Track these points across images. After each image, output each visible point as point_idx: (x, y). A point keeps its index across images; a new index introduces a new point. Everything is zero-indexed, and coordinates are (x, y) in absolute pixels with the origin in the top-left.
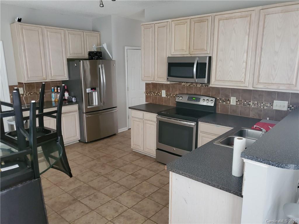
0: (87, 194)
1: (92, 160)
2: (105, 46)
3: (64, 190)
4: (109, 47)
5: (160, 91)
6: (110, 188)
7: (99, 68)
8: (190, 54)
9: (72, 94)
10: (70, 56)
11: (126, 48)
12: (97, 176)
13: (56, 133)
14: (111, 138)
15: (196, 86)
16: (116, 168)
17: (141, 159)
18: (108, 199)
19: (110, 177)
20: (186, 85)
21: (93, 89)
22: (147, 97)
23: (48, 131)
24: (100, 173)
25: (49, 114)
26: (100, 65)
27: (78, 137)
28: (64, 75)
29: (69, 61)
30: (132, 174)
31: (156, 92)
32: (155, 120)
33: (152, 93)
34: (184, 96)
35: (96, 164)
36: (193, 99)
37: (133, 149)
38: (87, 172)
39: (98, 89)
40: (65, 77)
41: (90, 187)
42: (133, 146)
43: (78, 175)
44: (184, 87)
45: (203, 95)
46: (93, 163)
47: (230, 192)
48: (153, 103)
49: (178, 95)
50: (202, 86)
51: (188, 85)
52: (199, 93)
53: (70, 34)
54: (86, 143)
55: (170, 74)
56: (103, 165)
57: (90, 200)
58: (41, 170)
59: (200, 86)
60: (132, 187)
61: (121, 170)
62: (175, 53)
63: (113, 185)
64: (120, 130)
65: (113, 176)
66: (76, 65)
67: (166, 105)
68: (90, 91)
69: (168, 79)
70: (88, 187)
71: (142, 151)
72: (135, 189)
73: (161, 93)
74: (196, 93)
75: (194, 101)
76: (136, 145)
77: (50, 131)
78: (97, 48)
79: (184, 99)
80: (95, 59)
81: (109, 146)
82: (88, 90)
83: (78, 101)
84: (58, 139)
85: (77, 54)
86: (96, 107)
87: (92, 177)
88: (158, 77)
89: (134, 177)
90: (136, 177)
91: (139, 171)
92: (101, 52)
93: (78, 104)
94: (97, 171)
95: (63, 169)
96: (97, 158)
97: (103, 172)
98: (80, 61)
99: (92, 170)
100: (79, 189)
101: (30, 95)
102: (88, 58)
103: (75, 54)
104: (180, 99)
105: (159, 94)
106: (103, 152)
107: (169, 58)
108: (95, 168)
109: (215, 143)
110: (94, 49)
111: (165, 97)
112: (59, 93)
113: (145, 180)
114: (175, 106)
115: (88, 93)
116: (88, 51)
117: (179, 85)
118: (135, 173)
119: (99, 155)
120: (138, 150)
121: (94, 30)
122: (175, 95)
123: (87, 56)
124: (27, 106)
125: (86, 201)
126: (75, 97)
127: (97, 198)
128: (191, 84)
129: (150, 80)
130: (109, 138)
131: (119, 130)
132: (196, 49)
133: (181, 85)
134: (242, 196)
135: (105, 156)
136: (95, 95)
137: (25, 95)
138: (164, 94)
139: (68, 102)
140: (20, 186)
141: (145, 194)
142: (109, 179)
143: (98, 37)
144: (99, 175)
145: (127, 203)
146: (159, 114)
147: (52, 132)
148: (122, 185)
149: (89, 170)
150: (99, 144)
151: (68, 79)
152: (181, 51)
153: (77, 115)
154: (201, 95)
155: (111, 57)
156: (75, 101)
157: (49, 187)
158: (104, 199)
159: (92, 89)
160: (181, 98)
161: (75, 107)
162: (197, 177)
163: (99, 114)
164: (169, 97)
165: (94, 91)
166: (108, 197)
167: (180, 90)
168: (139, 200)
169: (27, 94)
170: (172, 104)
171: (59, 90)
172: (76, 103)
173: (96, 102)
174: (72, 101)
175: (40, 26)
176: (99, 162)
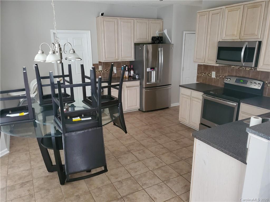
0: (138, 148)
1: (146, 125)
2: (165, 32)
3: (122, 143)
4: (169, 32)
5: (210, 73)
6: (156, 148)
7: (159, 51)
8: (240, 39)
9: (137, 72)
10: (137, 41)
11: (184, 33)
12: (147, 137)
13: (118, 100)
14: (164, 110)
15: (245, 69)
16: (164, 134)
17: (186, 130)
18: (152, 155)
19: (157, 140)
20: (235, 68)
21: (153, 68)
22: (198, 77)
23: (112, 98)
24: (150, 135)
25: (114, 87)
26: (160, 48)
27: (138, 107)
28: (131, 57)
29: (136, 45)
30: (175, 141)
31: (207, 73)
32: (201, 98)
33: (203, 73)
34: (232, 78)
35: (149, 128)
36: (241, 81)
37: (181, 122)
38: (141, 133)
39: (156, 69)
40: (132, 58)
41: (141, 144)
42: (180, 119)
43: (134, 134)
44: (233, 70)
45: (252, 78)
46: (146, 127)
47: (238, 159)
48: (203, 83)
49: (226, 77)
50: (251, 69)
51: (237, 68)
52: (247, 76)
53: (138, 23)
54: (143, 112)
55: (219, 57)
56: (153, 130)
57: (140, 153)
58: (103, 123)
59: (249, 69)
60: (173, 150)
61: (167, 136)
62: (226, 38)
63: (158, 146)
64: (173, 105)
65: (160, 139)
66: (140, 48)
67: (215, 85)
68: (150, 71)
69: (217, 61)
70: (140, 144)
71: (188, 124)
72: (175, 152)
73: (211, 74)
74: (244, 76)
75: (242, 83)
76: (183, 118)
77: (114, 99)
78: (159, 34)
79: (232, 81)
80: (156, 44)
81: (161, 116)
82: (148, 70)
83: (140, 78)
84: (118, 104)
85: (143, 39)
86: (153, 84)
87: (143, 137)
88: (208, 60)
89: (176, 143)
90: (179, 143)
91: (182, 139)
92: (162, 37)
93: (139, 81)
94: (148, 134)
95: (121, 126)
96: (150, 125)
97: (153, 135)
98: (144, 45)
99: (144, 133)
100: (132, 144)
101: (106, 71)
102: (151, 42)
103: (141, 39)
104: (228, 81)
105: (209, 74)
106: (156, 120)
107: (219, 42)
108: (147, 131)
109: (245, 122)
110: (157, 34)
111: (214, 78)
112: (127, 71)
113: (185, 147)
114: (223, 87)
115: (148, 72)
116: (152, 36)
117: (228, 67)
118: (178, 140)
119: (152, 122)
120: (184, 123)
121: (158, 18)
122: (224, 77)
123: (150, 41)
124: (104, 80)
125: (137, 154)
126: (138, 75)
127: (145, 153)
128: (240, 67)
129: (201, 62)
130: (163, 110)
131: (171, 104)
132: (246, 34)
133: (231, 67)
134: (246, 164)
135: (156, 124)
136: (154, 74)
137: (103, 72)
138: (214, 75)
139: (132, 79)
140: (90, 130)
141: (183, 157)
142: (156, 141)
143: (161, 24)
144: (149, 137)
145: (167, 161)
146: (206, 93)
147: (115, 100)
148: (165, 147)
149: (142, 132)
150: (153, 114)
151: (134, 60)
152: (232, 36)
153: (138, 89)
154: (249, 78)
155: (170, 41)
156: (138, 78)
157: (113, 140)
158: (149, 154)
159: (151, 69)
160: (230, 80)
161: (138, 83)
162: (213, 144)
163: (156, 90)
164: (218, 78)
165: (153, 70)
166: (153, 154)
167: (229, 72)
168: (176, 160)
169: (104, 71)
170: (220, 85)
171: (127, 68)
172: (139, 79)
173: (153, 80)
174: (136, 78)
175: (116, 18)
176: (151, 128)
